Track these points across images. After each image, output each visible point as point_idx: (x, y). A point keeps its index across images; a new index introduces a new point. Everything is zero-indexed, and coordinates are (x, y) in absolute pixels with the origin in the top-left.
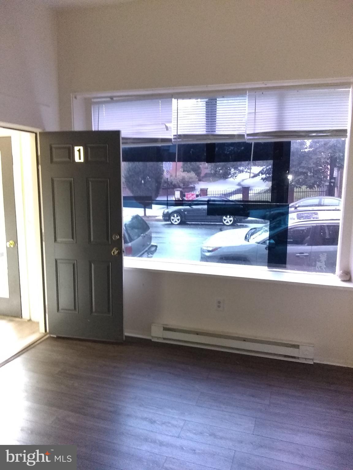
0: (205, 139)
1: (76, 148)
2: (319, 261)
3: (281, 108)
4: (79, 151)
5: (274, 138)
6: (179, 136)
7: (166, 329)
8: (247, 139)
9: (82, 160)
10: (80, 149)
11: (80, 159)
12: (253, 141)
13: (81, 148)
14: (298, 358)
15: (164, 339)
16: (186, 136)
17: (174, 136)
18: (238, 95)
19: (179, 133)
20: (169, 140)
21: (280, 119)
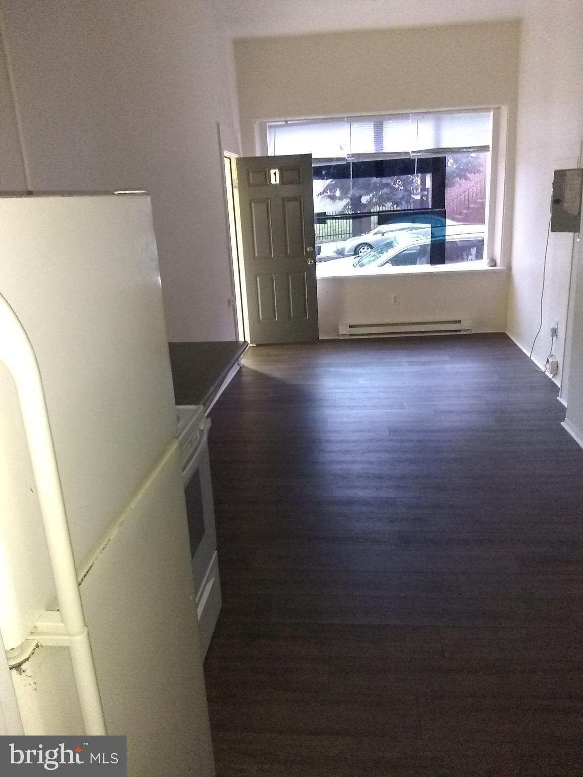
0: (376, 157)
1: (272, 171)
2: (471, 255)
3: (438, 129)
4: (275, 174)
5: (430, 155)
6: (353, 155)
7: (351, 326)
8: (412, 156)
9: (278, 182)
10: (275, 172)
11: (276, 181)
12: (416, 156)
13: (277, 171)
14: (460, 331)
15: (351, 335)
16: (358, 155)
17: (348, 155)
18: (402, 119)
19: (352, 153)
20: (343, 159)
21: (438, 138)
